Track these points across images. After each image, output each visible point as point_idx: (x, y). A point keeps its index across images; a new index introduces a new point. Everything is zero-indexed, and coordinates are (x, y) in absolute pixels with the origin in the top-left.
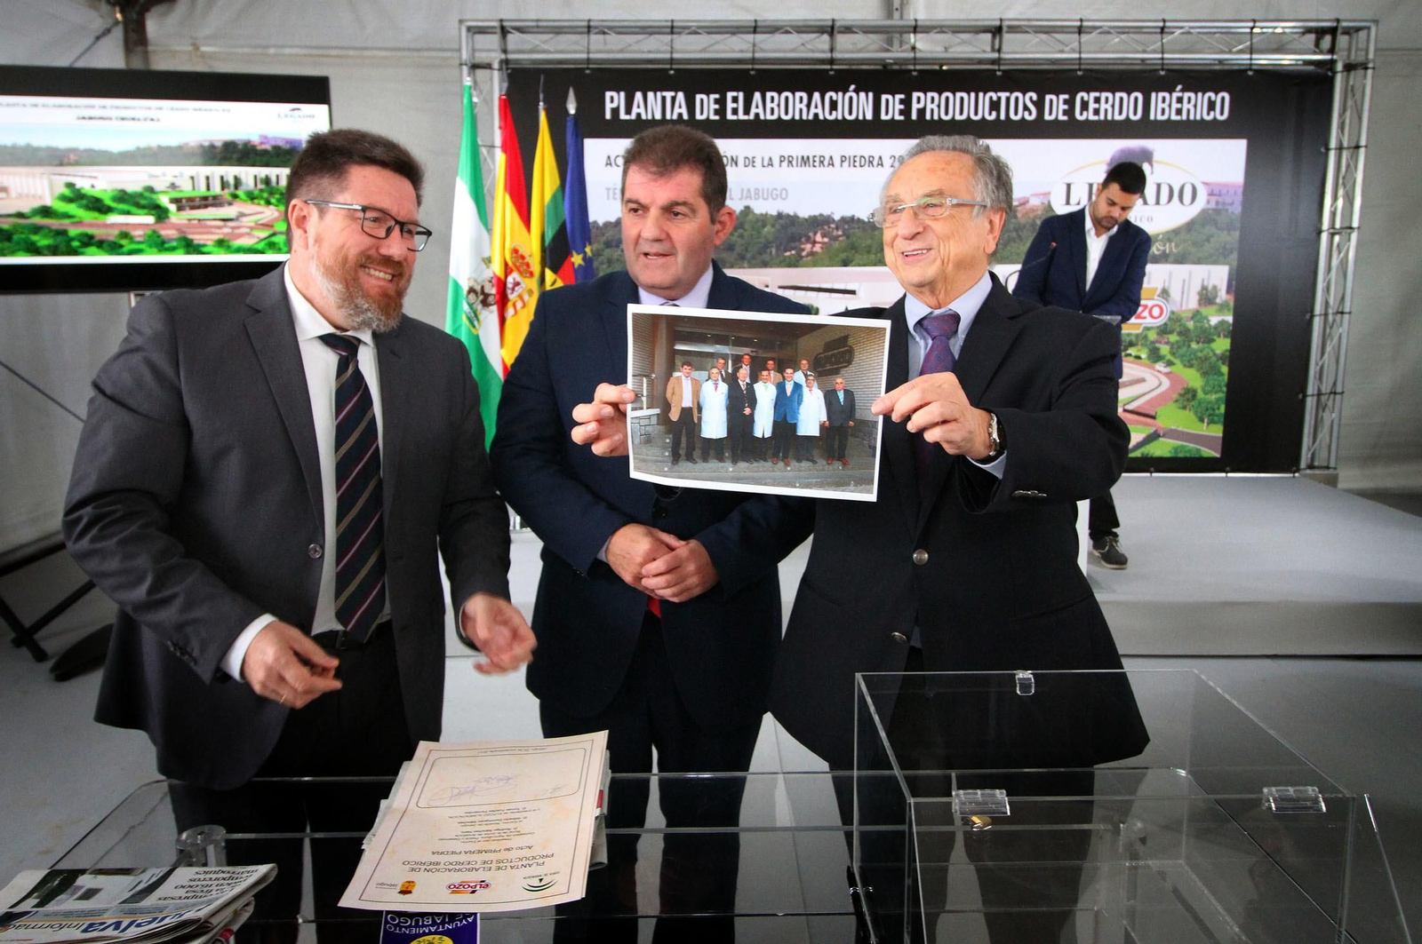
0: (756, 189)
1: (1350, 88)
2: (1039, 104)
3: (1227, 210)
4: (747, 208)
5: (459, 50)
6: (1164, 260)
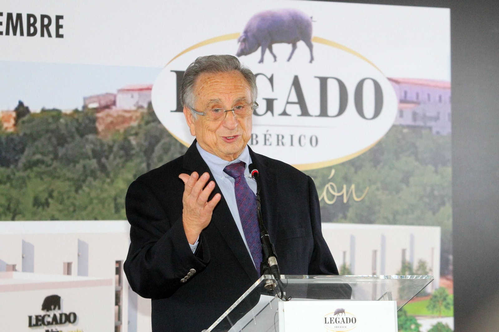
3: (430, 128)
6: (341, 215)
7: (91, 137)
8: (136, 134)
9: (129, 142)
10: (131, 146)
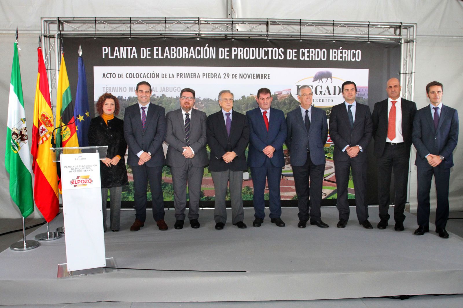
0: (167, 87)
1: (408, 50)
2: (285, 53)
3: (362, 97)
4: (163, 95)
5: (41, 31)
7: (276, 101)
8: (287, 100)
9: (285, 101)
10: (286, 103)
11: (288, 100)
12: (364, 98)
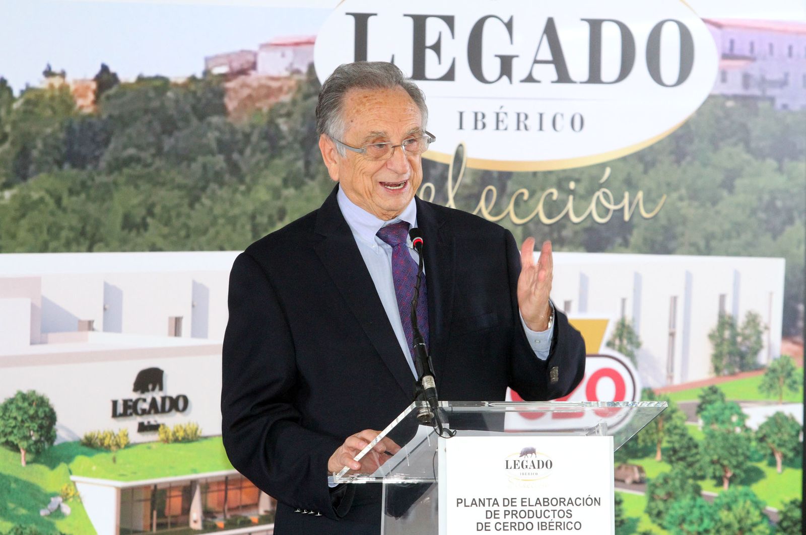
3: (772, 99)
6: (619, 240)
7: (215, 119)
8: (289, 115)
9: (277, 127)
10: (279, 135)
11: (297, 116)
12: (785, 106)
